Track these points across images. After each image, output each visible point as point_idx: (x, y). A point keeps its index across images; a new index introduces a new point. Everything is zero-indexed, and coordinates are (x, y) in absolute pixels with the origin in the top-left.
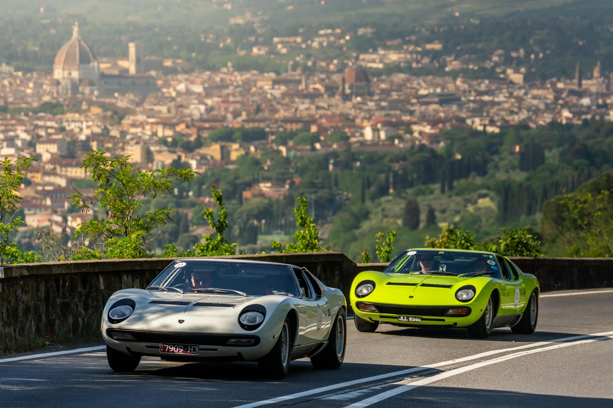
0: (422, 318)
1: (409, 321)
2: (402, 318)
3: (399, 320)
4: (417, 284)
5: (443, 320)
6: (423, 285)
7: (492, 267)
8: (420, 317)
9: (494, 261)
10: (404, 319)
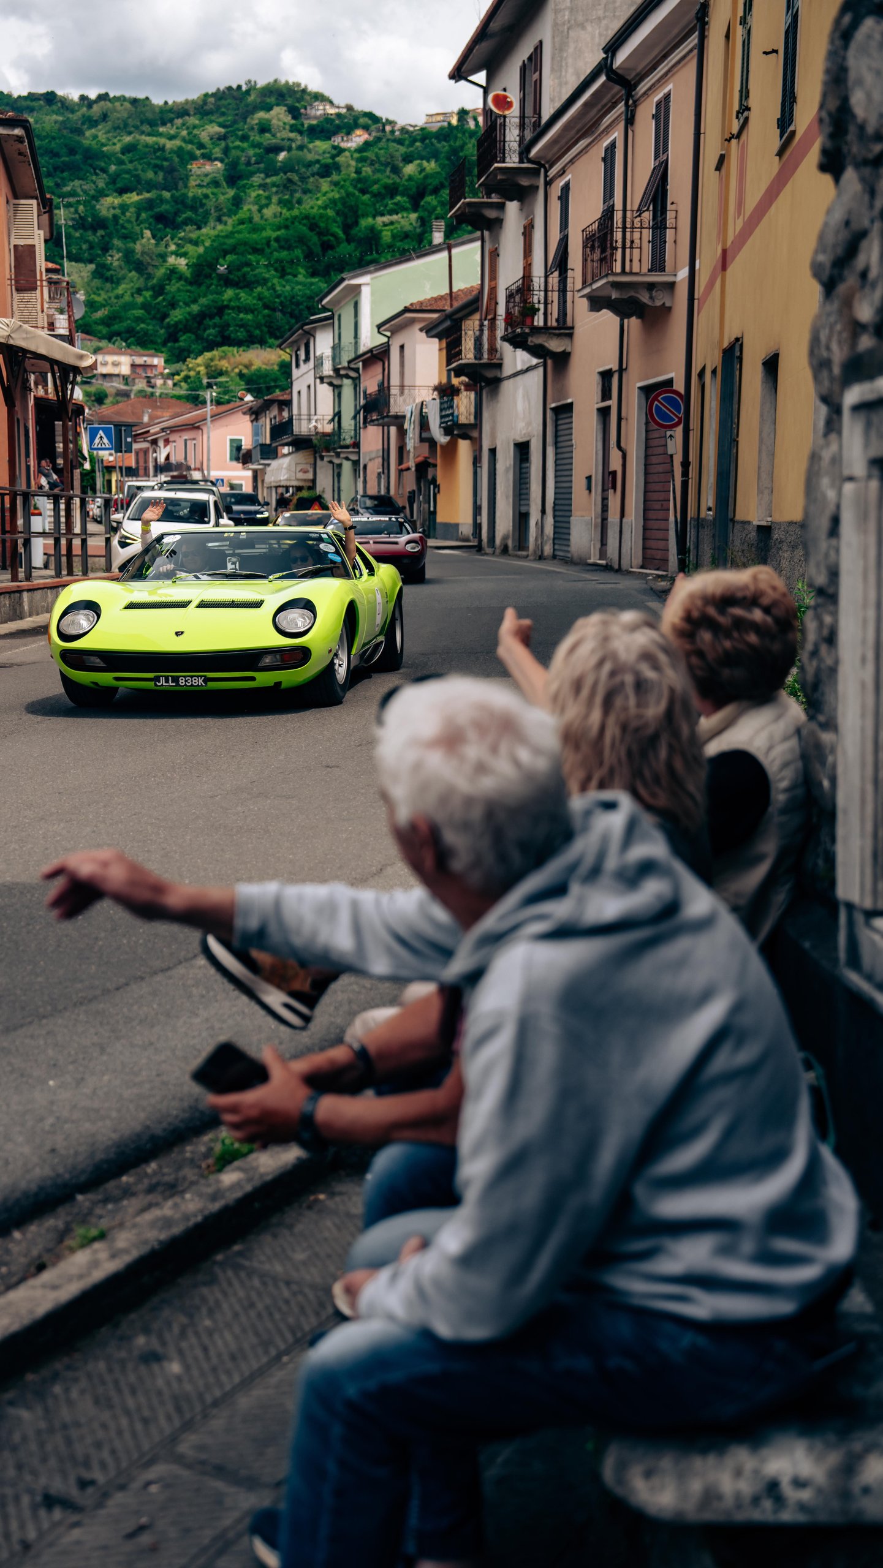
0: (205, 676)
1: (178, 685)
2: (162, 680)
3: (156, 685)
4: (190, 602)
5: (253, 679)
6: (203, 605)
7: (330, 556)
8: (201, 676)
9: (333, 544)
10: (167, 681)
